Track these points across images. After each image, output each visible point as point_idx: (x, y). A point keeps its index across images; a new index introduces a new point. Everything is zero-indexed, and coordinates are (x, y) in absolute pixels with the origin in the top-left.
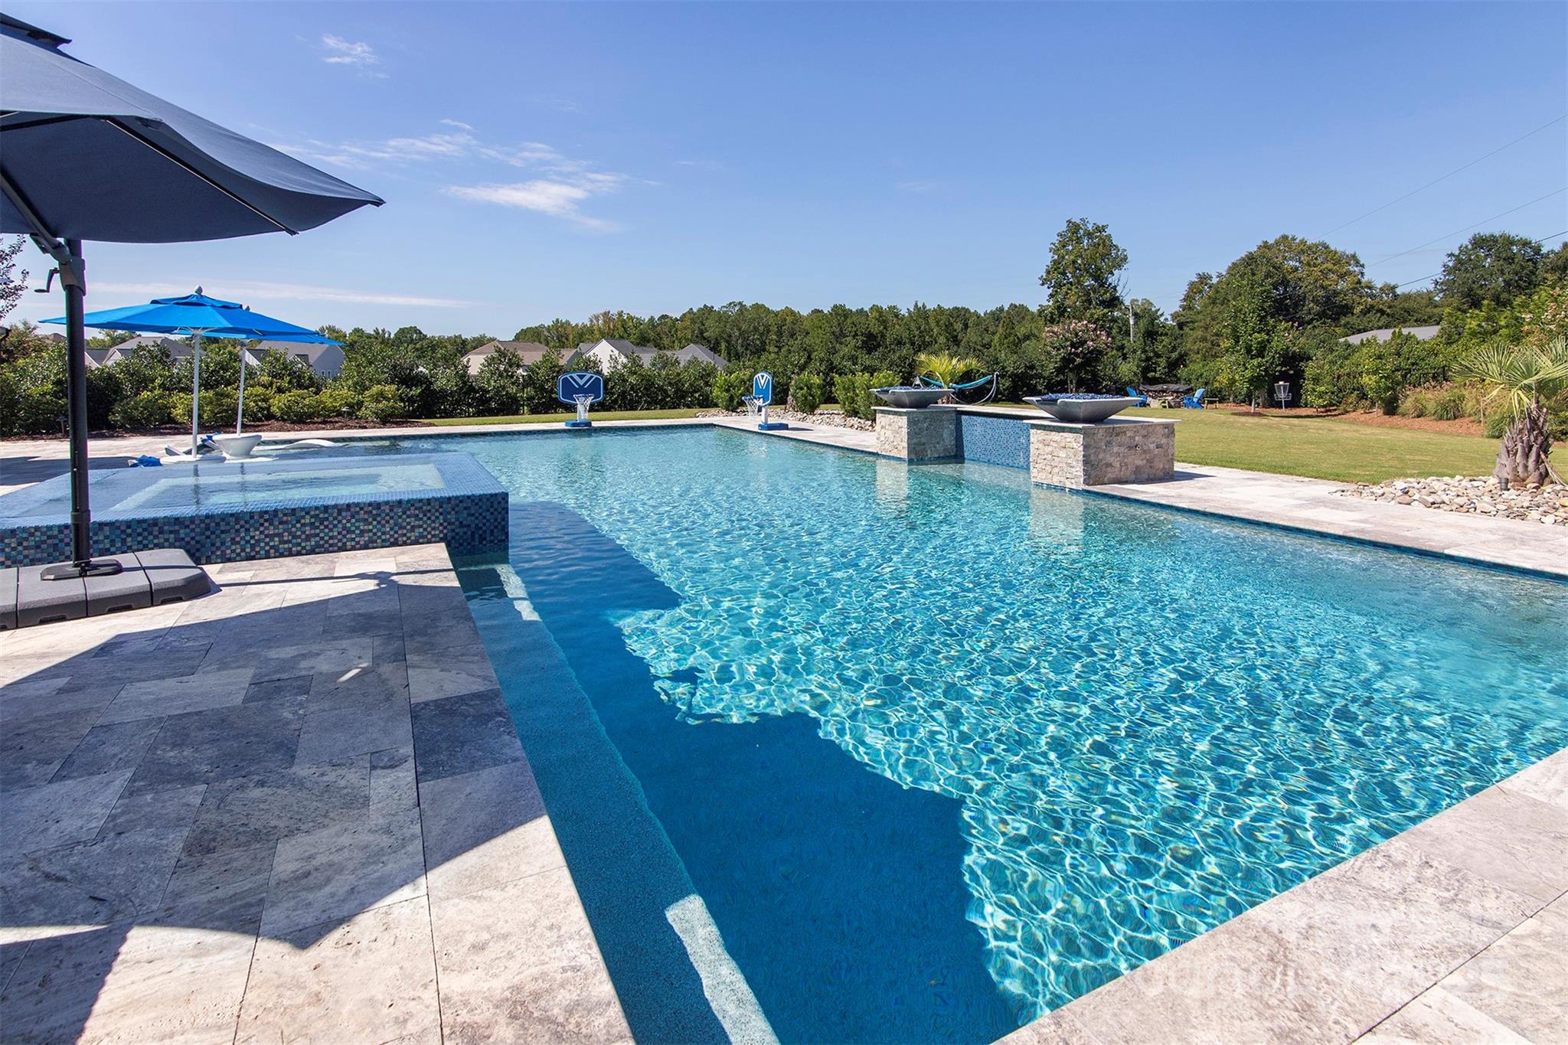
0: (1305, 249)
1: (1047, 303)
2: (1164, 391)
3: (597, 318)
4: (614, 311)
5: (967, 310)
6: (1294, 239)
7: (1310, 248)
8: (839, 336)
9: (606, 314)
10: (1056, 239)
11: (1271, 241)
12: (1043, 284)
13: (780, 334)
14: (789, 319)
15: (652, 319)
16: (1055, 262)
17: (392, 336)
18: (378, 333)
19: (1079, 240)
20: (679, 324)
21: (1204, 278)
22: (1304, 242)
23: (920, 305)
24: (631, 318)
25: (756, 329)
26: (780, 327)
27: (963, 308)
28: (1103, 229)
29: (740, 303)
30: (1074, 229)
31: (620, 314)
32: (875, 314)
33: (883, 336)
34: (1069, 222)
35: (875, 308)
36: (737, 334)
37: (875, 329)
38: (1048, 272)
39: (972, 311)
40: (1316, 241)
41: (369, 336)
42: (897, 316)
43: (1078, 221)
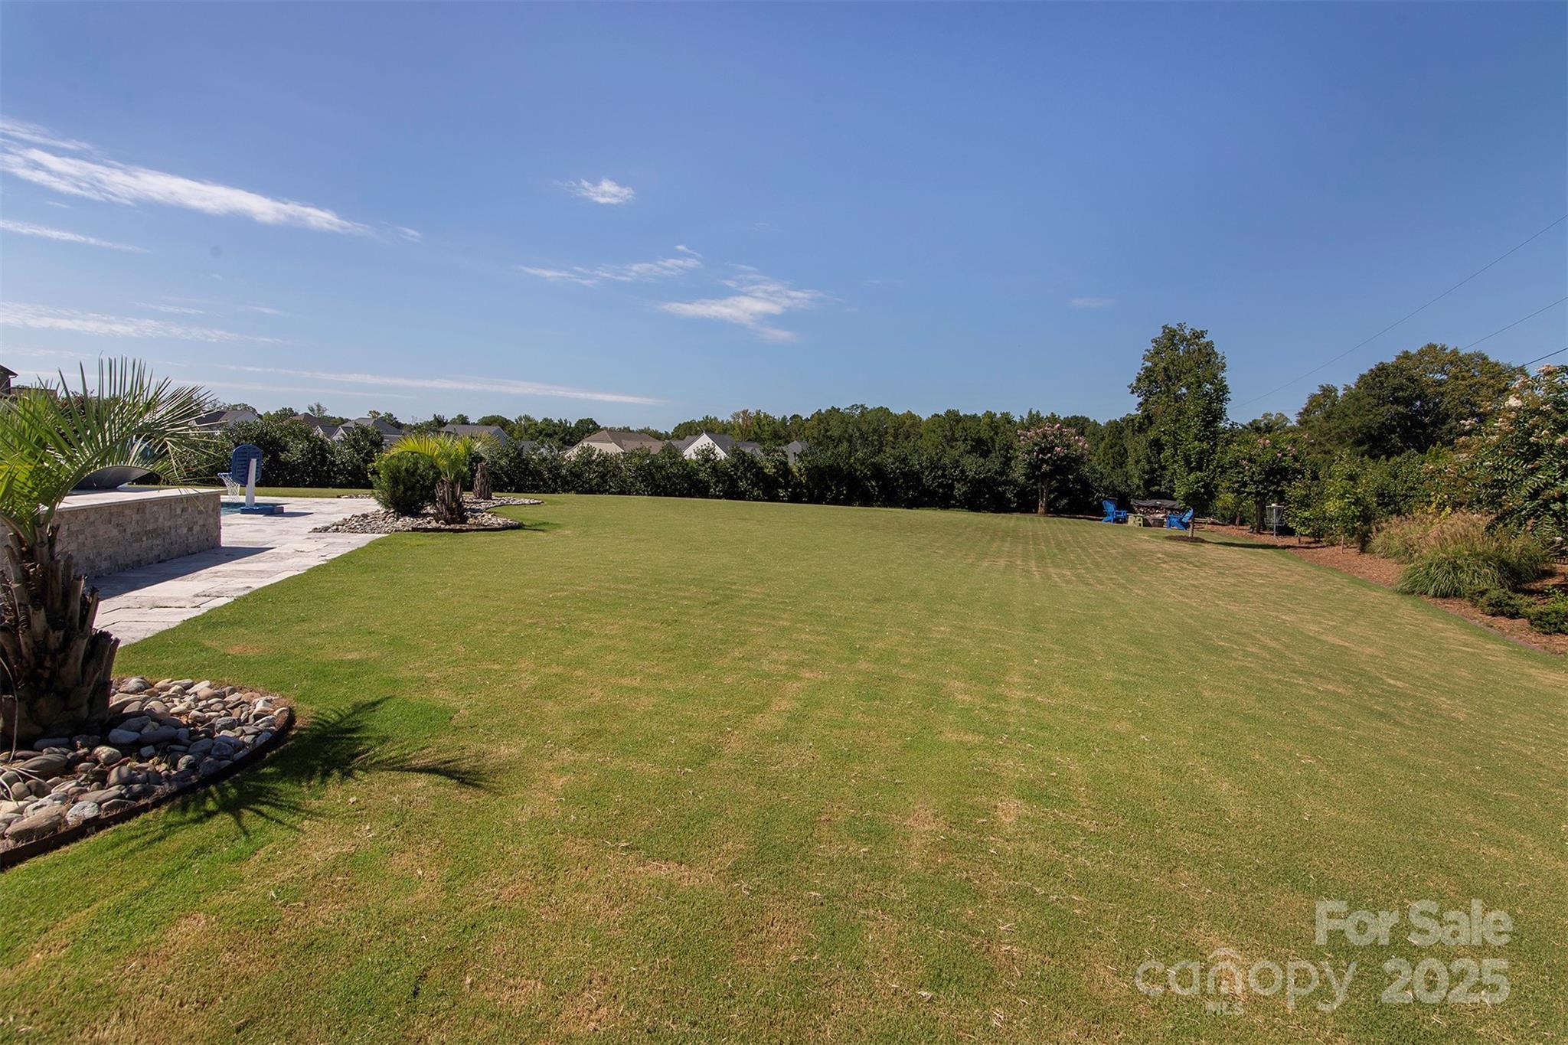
0: (1456, 359)
1: (1136, 412)
2: (1157, 508)
3: (738, 415)
4: (753, 411)
5: (1087, 420)
6: (1443, 349)
7: (1460, 359)
8: (951, 440)
9: (745, 412)
10: (1151, 346)
11: (1413, 351)
12: (1133, 392)
13: (896, 436)
14: (908, 422)
15: (784, 418)
16: (1147, 369)
17: (573, 425)
18: (561, 423)
19: (1174, 346)
20: (807, 425)
21: (1328, 391)
22: (1455, 352)
23: (1034, 412)
24: (766, 417)
25: (875, 431)
26: (896, 430)
27: (1082, 417)
28: (1202, 334)
29: (862, 406)
30: (1171, 337)
31: (758, 412)
32: (987, 420)
33: (993, 441)
34: (1165, 327)
35: (990, 415)
36: (858, 434)
37: (985, 435)
38: (1139, 380)
39: (1092, 420)
40: (1470, 351)
41: (555, 425)
42: (1009, 422)
43: (1175, 327)
